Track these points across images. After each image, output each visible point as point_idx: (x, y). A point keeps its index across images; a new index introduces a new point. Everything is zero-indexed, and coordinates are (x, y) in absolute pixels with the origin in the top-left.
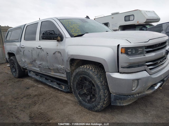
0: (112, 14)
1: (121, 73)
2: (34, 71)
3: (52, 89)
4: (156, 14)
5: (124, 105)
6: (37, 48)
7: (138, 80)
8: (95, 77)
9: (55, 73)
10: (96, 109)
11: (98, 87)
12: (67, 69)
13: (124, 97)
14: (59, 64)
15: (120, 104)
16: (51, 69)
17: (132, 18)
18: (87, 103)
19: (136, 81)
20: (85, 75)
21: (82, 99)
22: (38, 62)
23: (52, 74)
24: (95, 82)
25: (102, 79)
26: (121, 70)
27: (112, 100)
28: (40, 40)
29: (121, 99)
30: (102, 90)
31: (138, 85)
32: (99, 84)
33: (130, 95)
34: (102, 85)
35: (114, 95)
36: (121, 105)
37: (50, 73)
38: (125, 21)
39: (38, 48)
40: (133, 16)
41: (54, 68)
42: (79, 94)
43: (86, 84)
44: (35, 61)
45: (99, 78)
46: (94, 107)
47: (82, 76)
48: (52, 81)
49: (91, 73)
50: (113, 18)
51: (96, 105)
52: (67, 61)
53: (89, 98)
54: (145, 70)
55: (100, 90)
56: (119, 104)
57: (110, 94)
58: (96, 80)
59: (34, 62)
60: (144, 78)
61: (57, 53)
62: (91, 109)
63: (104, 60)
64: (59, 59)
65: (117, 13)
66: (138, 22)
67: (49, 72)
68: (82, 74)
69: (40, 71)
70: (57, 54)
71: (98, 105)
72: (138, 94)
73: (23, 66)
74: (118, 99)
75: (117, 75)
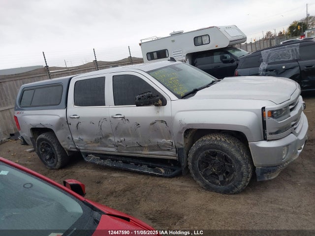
0: (173, 35)
1: (268, 141)
2: (97, 154)
3: (141, 176)
4: (239, 30)
5: (272, 178)
6: (113, 117)
7: (287, 146)
8: (233, 150)
9: (151, 151)
10: (236, 190)
11: (237, 161)
12: (179, 144)
13: (273, 168)
14: (162, 138)
15: (268, 177)
16: (143, 147)
17: (205, 39)
18: (220, 185)
19: (286, 148)
20: (216, 148)
21: (210, 182)
22: (115, 139)
23: (146, 153)
24: (233, 156)
25: (242, 151)
26: (269, 137)
27: (258, 174)
28: (115, 105)
29: (270, 171)
30: (244, 165)
31: (287, 152)
32: (240, 158)
33: (279, 166)
34: (244, 159)
35: (261, 169)
36: (270, 179)
37: (140, 152)
38: (196, 44)
39: (115, 118)
40: (207, 37)
41: (150, 144)
42: (205, 175)
43: (215, 161)
44: (107, 136)
45: (239, 151)
46: (233, 188)
47: (208, 151)
48: (136, 164)
49: (225, 145)
50: (173, 41)
51: (235, 186)
52: (180, 133)
53: (221, 178)
54: (292, 133)
55: (241, 166)
56: (266, 179)
57: (254, 168)
58: (234, 153)
59: (103, 140)
60: (293, 142)
61: (157, 123)
62: (227, 192)
63: (246, 128)
64: (162, 131)
65: (180, 33)
66: (217, 46)
67: (138, 152)
68: (209, 149)
69: (118, 152)
70: (159, 124)
71: (239, 184)
72: (287, 162)
73: (71, 148)
74: (265, 173)
75: (263, 144)
